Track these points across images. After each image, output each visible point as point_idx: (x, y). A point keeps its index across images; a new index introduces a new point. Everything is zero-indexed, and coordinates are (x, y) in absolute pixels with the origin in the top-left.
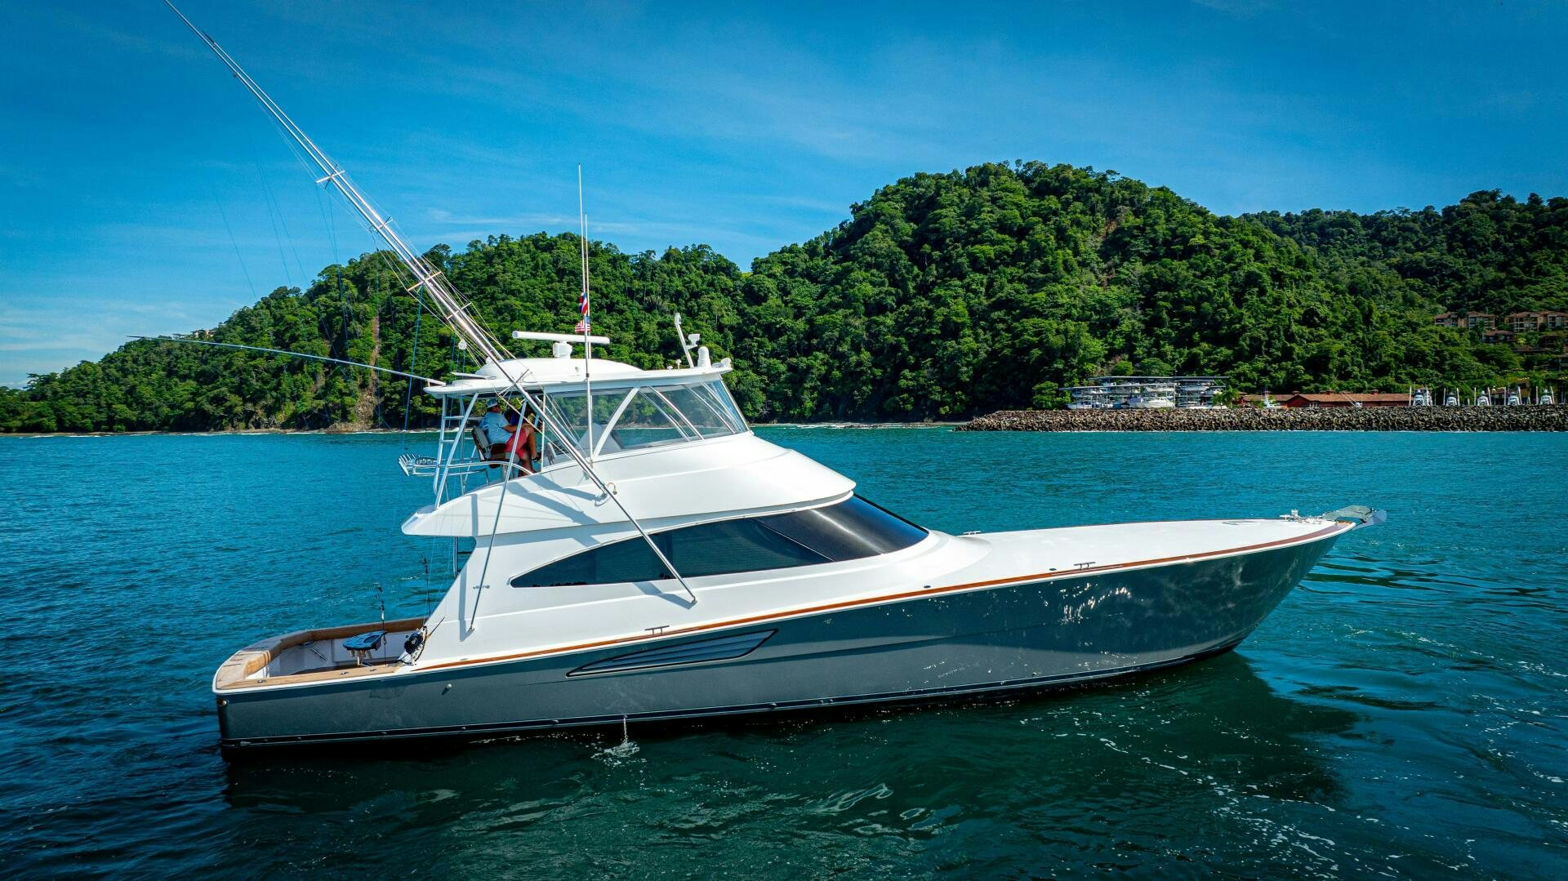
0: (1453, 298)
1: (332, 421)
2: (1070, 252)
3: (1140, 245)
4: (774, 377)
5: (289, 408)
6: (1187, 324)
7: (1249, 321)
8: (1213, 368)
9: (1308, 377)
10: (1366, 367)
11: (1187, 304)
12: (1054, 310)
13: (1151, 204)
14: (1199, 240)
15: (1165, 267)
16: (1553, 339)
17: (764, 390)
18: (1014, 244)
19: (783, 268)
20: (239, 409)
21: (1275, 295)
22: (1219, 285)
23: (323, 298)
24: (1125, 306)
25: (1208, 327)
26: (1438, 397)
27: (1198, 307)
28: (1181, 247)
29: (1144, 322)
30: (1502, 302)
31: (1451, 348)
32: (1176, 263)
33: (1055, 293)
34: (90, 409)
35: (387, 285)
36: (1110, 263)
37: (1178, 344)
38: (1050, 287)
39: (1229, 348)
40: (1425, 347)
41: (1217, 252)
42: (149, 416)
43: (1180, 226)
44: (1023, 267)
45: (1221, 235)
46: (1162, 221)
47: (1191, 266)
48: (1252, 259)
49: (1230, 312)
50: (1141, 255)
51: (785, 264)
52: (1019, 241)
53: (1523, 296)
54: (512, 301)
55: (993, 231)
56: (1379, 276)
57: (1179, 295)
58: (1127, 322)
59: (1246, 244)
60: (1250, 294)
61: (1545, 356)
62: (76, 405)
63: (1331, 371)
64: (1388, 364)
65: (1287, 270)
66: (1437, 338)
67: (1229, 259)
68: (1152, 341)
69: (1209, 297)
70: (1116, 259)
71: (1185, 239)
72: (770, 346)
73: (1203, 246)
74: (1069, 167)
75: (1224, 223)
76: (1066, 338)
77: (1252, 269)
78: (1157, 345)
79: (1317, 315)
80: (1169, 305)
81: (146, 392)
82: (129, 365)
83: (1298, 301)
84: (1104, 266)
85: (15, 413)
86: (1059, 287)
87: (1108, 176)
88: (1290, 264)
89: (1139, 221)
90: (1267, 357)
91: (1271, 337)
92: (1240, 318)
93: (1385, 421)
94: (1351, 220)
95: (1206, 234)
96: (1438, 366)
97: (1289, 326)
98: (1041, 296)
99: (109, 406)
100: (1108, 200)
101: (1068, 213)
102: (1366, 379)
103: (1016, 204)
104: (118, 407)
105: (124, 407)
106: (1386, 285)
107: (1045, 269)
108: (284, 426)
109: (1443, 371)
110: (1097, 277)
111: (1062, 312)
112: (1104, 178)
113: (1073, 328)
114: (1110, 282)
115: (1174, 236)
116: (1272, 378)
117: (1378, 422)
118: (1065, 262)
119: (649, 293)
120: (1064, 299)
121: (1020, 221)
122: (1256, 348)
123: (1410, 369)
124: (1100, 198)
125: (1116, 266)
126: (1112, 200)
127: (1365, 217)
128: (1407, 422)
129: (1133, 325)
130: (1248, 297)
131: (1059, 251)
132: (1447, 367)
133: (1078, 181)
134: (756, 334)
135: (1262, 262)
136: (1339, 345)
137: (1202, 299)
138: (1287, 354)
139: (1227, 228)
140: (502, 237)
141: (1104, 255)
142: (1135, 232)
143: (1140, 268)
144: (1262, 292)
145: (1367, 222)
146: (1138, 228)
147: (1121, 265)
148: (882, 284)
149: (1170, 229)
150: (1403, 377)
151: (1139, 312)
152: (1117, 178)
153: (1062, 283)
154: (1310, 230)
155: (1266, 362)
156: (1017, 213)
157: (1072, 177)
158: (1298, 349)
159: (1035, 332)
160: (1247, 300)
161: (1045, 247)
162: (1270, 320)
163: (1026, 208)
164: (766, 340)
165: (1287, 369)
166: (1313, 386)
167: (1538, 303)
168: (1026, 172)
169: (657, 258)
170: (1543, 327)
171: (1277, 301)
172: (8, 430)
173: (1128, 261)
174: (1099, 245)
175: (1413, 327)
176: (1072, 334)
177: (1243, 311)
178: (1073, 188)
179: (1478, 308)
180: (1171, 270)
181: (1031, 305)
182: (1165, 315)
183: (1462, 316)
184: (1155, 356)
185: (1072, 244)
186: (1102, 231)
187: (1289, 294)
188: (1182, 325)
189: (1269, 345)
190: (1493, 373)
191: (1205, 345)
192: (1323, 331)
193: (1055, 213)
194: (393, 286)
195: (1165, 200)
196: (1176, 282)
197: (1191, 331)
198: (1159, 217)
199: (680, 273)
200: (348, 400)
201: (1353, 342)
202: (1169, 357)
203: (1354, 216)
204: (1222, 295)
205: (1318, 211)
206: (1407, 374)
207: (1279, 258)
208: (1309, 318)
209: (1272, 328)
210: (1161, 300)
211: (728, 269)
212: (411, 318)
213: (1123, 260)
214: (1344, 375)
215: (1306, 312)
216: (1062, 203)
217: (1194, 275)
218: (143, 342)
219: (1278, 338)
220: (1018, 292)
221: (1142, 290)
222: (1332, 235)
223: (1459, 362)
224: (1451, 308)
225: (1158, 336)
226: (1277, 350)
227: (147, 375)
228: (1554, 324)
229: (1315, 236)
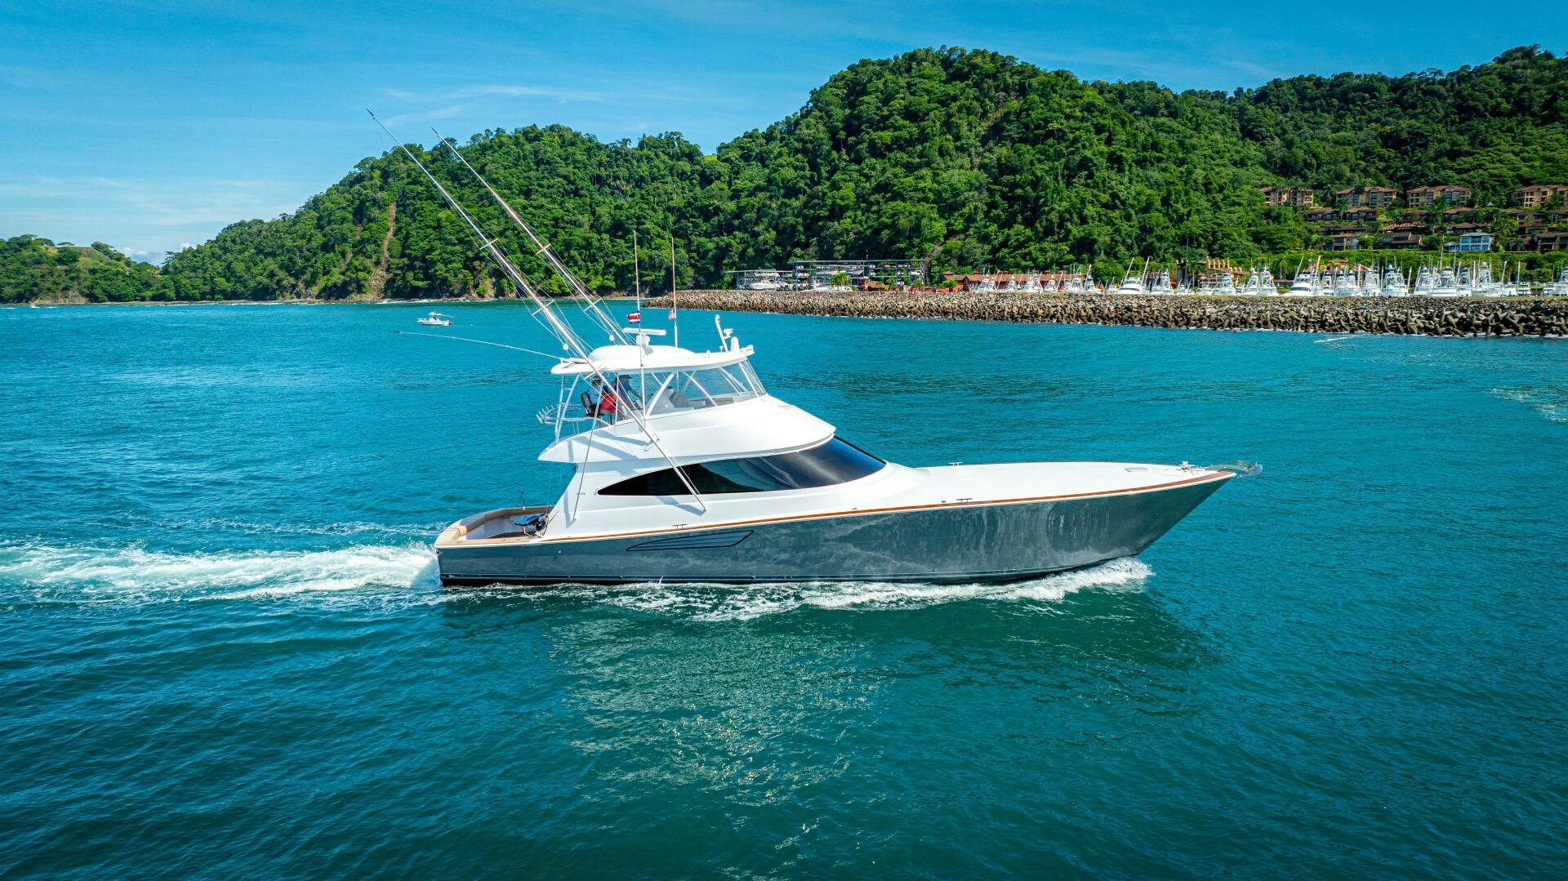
1: (350, 293)
2: (950, 137)
3: (1013, 130)
4: (703, 255)
5: (322, 282)
9: (1071, 257)
14: (1059, 124)
17: (693, 266)
18: (913, 129)
19: (740, 152)
20: (285, 282)
23: (357, 187)
24: (972, 189)
28: (1039, 132)
29: (985, 204)
33: (921, 178)
34: (199, 282)
35: (404, 175)
36: (985, 147)
38: (920, 172)
42: (240, 288)
44: (909, 152)
46: (1037, 106)
47: (1039, 151)
50: (1010, 139)
51: (742, 148)
52: (915, 127)
55: (898, 117)
58: (971, 205)
62: (189, 278)
67: (1072, 143)
69: (1037, 181)
72: (704, 227)
76: (915, 220)
80: (1004, 189)
81: (239, 267)
82: (229, 244)
84: (980, 150)
85: (147, 285)
86: (928, 171)
87: (1009, 62)
89: (1019, 106)
94: (1377, 84)
95: (1067, 119)
98: (910, 180)
99: (212, 278)
100: (1000, 85)
104: (219, 280)
105: (223, 280)
107: (923, 154)
108: (318, 297)
111: (920, 195)
112: (1004, 64)
113: (923, 210)
118: (942, 147)
119: (616, 178)
120: (926, 184)
124: (992, 84)
125: (988, 151)
127: (1393, 81)
130: (1075, 180)
131: (940, 137)
133: (983, 66)
134: (692, 216)
135: (1112, 145)
137: (1031, 184)
140: (498, 130)
142: (1013, 117)
144: (1090, 175)
145: (1398, 86)
146: (1012, 113)
147: (992, 150)
148: (803, 169)
151: (984, 195)
152: (1016, 63)
153: (931, 168)
154: (1332, 96)
156: (927, 96)
157: (980, 63)
159: (892, 215)
160: (1071, 183)
161: (930, 133)
163: (935, 92)
164: (700, 221)
168: (950, 57)
169: (632, 145)
171: (1097, 184)
172: (143, 299)
173: (999, 145)
174: (983, 130)
177: (1064, 194)
178: (976, 74)
180: (1020, 155)
181: (900, 188)
182: (998, 199)
185: (955, 130)
186: (989, 116)
191: (1017, 226)
193: (955, 99)
194: (409, 176)
195: (1056, 84)
197: (1015, 214)
199: (649, 159)
200: (361, 275)
203: (1383, 79)
210: (1001, 184)
211: (691, 155)
212: (418, 204)
213: (995, 145)
216: (961, 90)
218: (241, 224)
222: (1353, 101)
225: (990, 218)
227: (241, 252)
229: (1335, 102)
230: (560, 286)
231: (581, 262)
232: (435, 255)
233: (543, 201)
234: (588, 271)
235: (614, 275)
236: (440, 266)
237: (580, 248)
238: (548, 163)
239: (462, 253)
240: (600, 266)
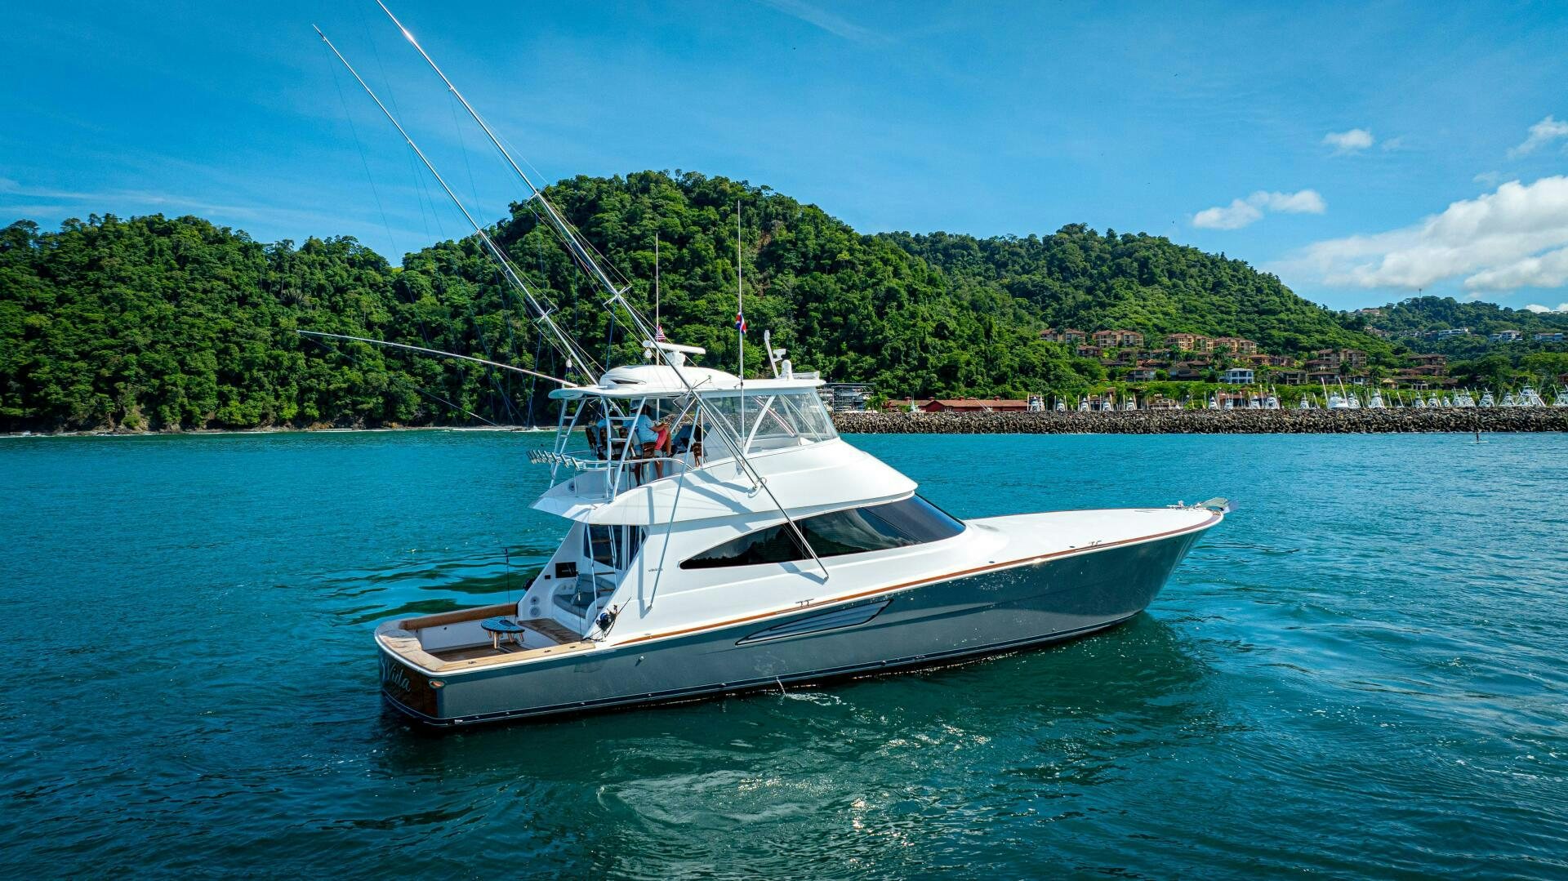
0: (1053, 316)
2: (729, 262)
3: (792, 258)
4: (429, 378)
6: (836, 334)
7: (889, 333)
8: (860, 375)
9: (940, 384)
10: (988, 376)
11: (836, 315)
12: (715, 317)
13: (802, 220)
14: (845, 256)
15: (815, 280)
16: (1128, 354)
17: (418, 392)
18: (676, 251)
19: (438, 265)
21: (911, 309)
22: (863, 299)
24: (779, 315)
25: (855, 337)
26: (1050, 402)
27: (845, 318)
28: (830, 262)
29: (797, 331)
30: (1090, 321)
31: (1054, 360)
32: (825, 276)
33: (715, 301)
36: (765, 274)
37: (827, 353)
38: (711, 295)
39: (873, 357)
40: (1034, 359)
41: (861, 267)
43: (829, 241)
44: (685, 275)
45: (864, 252)
46: (812, 236)
47: (839, 280)
48: (892, 275)
49: (873, 323)
50: (794, 268)
51: (439, 260)
52: (680, 249)
53: (1105, 316)
54: (121, 289)
55: (654, 238)
56: (994, 295)
57: (828, 306)
58: (781, 330)
59: (886, 262)
60: (890, 308)
61: (1123, 369)
63: (960, 379)
64: (1005, 373)
65: (921, 287)
66: (1043, 351)
67: (871, 274)
68: (805, 349)
69: (855, 310)
70: (771, 271)
71: (833, 256)
73: (849, 262)
74: (727, 180)
75: (866, 241)
76: (727, 344)
77: (891, 285)
78: (809, 353)
79: (947, 328)
80: (820, 316)
83: (931, 315)
84: (760, 276)
86: (719, 295)
87: (763, 191)
88: (923, 281)
89: (792, 235)
90: (905, 366)
91: (908, 347)
92: (882, 329)
93: (1014, 424)
94: (970, 244)
95: (851, 251)
96: (1045, 376)
97: (924, 338)
98: (702, 303)
100: (762, 213)
101: (726, 224)
102: (988, 386)
103: (677, 213)
106: (1000, 303)
107: (705, 277)
109: (1049, 380)
110: (753, 287)
111: (722, 319)
112: (759, 193)
113: (732, 335)
114: (766, 292)
115: (823, 251)
116: (910, 385)
117: (1008, 425)
118: (724, 271)
119: (287, 285)
120: (724, 307)
121: (680, 229)
122: (895, 359)
123: (1023, 378)
124: (756, 211)
125: (771, 277)
126: (766, 214)
127: (981, 242)
128: (1031, 425)
129: (788, 334)
130: (888, 310)
131: (718, 261)
132: (1052, 377)
133: (735, 194)
134: (410, 333)
135: (900, 279)
136: (966, 356)
137: (849, 312)
138: (923, 363)
139: (869, 246)
140: (107, 216)
141: (760, 266)
142: (788, 246)
143: (793, 280)
144: (900, 306)
145: (984, 246)
146: (790, 242)
147: (775, 276)
148: (544, 285)
149: (820, 245)
150: (1018, 385)
151: (793, 321)
152: (771, 193)
153: (721, 291)
154: (937, 251)
155: (905, 370)
156: (677, 221)
157: (729, 190)
158: (932, 360)
159: (697, 338)
160: (887, 313)
161: (705, 256)
162: (908, 332)
163: (686, 217)
164: (420, 340)
165: (923, 378)
166: (944, 392)
167: (1117, 323)
168: (685, 182)
169: (296, 248)
170: (1120, 344)
171: (913, 315)
173: (782, 272)
174: (755, 256)
175: (1024, 341)
176: (732, 340)
177: (885, 323)
178: (731, 200)
179: (1072, 326)
180: (821, 283)
181: (693, 311)
182: (816, 326)
183: (1060, 332)
184: (807, 363)
185: (730, 255)
186: (758, 243)
187: (923, 309)
188: (832, 334)
189: (907, 355)
190: (1086, 383)
191: (852, 354)
192: (952, 344)
193: (714, 224)
195: (815, 217)
196: (825, 295)
197: (839, 341)
198: (809, 233)
199: (323, 266)
201: (977, 353)
202: (821, 364)
203: (973, 239)
204: (867, 308)
205: (943, 234)
206: (1021, 383)
207: (914, 276)
208: (940, 331)
209: (910, 339)
210: (812, 310)
211: (377, 264)
213: (777, 272)
214: (971, 384)
215: (937, 326)
216: (720, 214)
217: (842, 289)
219: (915, 348)
220: (679, 298)
221: (795, 300)
222: (955, 256)
223: (1061, 373)
224: (1053, 325)
225: (810, 345)
226: (914, 359)
228: (1128, 341)
229: (940, 256)
230: (244, 416)
231: (267, 386)
232: (43, 373)
233: (201, 308)
234: (277, 397)
235: (317, 402)
236: (53, 388)
237: (266, 367)
238: (196, 261)
239: (89, 371)
240: (294, 390)
